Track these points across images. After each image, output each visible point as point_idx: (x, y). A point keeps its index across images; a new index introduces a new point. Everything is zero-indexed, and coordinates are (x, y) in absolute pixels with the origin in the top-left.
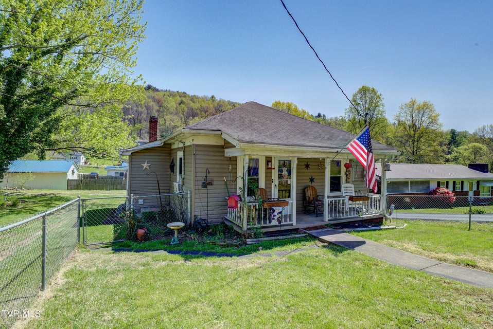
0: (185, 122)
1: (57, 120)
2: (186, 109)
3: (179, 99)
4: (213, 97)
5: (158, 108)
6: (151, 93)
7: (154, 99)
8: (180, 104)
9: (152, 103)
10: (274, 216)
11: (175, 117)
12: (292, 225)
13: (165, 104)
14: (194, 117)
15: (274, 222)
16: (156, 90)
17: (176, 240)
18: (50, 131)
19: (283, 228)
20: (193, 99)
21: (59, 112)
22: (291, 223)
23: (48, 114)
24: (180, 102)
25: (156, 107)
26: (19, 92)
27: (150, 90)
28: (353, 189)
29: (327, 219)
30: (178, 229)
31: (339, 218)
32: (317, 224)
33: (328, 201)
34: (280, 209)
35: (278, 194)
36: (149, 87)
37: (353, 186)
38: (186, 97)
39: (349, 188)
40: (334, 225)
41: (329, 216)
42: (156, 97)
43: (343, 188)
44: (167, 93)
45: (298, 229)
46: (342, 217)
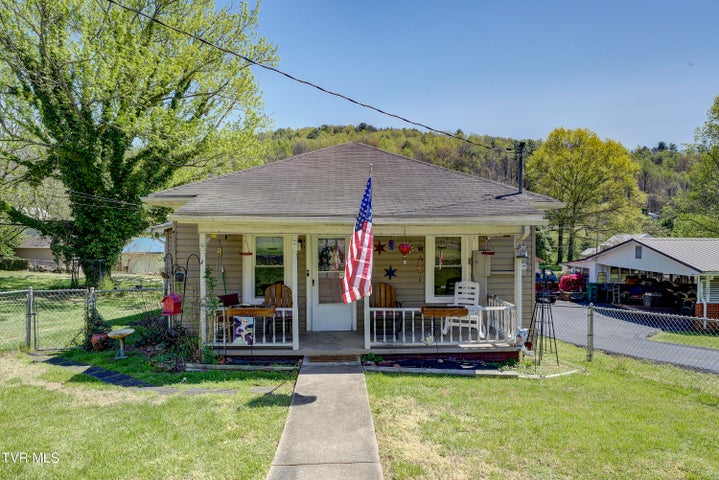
3: (403, 139)
4: (459, 132)
6: (365, 135)
8: (403, 148)
10: (240, 331)
12: (291, 348)
15: (240, 342)
16: (372, 129)
17: (122, 353)
19: (256, 353)
20: (426, 138)
22: (290, 344)
24: (402, 144)
26: (127, 155)
27: (364, 131)
28: (477, 291)
29: (368, 344)
30: (123, 339)
31: (399, 344)
32: (343, 352)
33: (372, 313)
34: (250, 321)
35: (320, 296)
36: (362, 127)
37: (477, 286)
38: (415, 136)
39: (467, 290)
40: (385, 357)
41: (372, 339)
42: (370, 140)
43: (457, 290)
44: (388, 133)
45: (302, 357)
46: (405, 344)
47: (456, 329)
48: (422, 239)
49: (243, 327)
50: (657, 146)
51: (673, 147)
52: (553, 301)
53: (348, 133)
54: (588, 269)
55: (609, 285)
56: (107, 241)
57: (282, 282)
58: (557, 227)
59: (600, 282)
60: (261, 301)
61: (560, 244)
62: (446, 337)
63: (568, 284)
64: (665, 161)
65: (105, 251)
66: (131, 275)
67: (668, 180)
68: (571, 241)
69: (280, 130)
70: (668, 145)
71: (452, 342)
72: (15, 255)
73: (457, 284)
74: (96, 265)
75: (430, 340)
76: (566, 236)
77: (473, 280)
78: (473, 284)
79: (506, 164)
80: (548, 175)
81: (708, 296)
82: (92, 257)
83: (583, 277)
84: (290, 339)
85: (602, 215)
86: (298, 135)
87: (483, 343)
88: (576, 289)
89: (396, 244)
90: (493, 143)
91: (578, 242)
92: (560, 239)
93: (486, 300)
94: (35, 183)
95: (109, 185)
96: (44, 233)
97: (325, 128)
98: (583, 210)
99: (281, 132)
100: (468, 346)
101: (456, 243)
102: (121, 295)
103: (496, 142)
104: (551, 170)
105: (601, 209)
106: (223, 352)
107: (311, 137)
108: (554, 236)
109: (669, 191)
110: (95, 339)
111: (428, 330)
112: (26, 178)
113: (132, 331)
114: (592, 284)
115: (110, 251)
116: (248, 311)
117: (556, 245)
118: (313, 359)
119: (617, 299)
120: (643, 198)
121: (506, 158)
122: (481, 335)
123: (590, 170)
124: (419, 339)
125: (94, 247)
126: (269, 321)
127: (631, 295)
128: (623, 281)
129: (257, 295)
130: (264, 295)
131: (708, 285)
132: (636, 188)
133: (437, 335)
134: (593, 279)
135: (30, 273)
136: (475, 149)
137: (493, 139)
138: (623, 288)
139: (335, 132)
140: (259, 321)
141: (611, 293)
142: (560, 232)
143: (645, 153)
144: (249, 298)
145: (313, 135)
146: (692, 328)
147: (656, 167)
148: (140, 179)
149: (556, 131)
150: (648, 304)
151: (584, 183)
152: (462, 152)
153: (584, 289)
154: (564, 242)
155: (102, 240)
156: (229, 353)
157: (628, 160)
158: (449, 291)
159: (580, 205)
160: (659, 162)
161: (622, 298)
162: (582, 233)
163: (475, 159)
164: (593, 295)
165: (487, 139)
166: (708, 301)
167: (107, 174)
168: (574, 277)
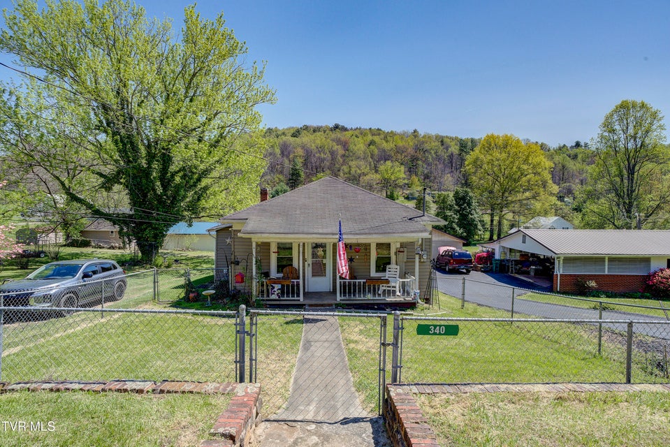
0: (375, 167)
1: (206, 188)
2: (376, 151)
3: (370, 138)
4: (415, 131)
5: (344, 152)
6: (338, 134)
7: (338, 141)
8: (369, 145)
9: (336, 147)
10: (274, 291)
11: (362, 163)
12: (299, 300)
13: (351, 147)
14: (386, 160)
15: (274, 297)
16: (345, 129)
17: (209, 303)
18: (199, 199)
20: (388, 136)
21: (204, 182)
22: (298, 298)
23: (195, 185)
24: (369, 142)
25: (341, 151)
26: (173, 168)
27: (338, 130)
28: (398, 270)
29: (339, 298)
30: (210, 296)
31: (354, 298)
32: (326, 302)
33: (340, 282)
34: (279, 286)
35: (313, 273)
36: (336, 127)
37: (398, 267)
38: (379, 134)
39: (393, 269)
40: (347, 305)
41: (341, 296)
42: (343, 139)
43: (387, 270)
44: (357, 132)
45: (305, 305)
46: (358, 298)
47: (385, 290)
48: (369, 245)
49: (275, 289)
50: (574, 144)
51: (586, 145)
52: (468, 272)
53: (324, 132)
54: (494, 249)
55: (507, 260)
56: (156, 229)
57: (292, 265)
58: (489, 211)
59: (502, 258)
60: (281, 275)
61: (492, 224)
62: (379, 295)
63: (480, 259)
64: (580, 156)
65: (156, 236)
66: (166, 251)
67: (581, 172)
68: (500, 223)
69: (269, 129)
70: (582, 144)
71: (382, 298)
72: (81, 236)
73: (388, 266)
74: (151, 245)
75: (369, 296)
76: (496, 218)
77: (397, 264)
78: (396, 267)
79: (452, 159)
80: (482, 170)
81: (561, 270)
82: (147, 241)
83: (491, 255)
84: (298, 296)
85: (525, 202)
86: (284, 134)
87: (399, 298)
88: (486, 263)
89: (353, 248)
90: (442, 141)
91: (506, 223)
92: (492, 221)
93: (403, 275)
94: (109, 189)
95: (160, 190)
96: (114, 224)
97: (306, 128)
98: (510, 199)
99: (270, 130)
100: (390, 299)
101: (388, 246)
102: (168, 266)
103: (445, 140)
104: (485, 166)
105: (524, 197)
106: (265, 302)
107: (294, 135)
108: (487, 218)
109: (582, 181)
110: (192, 295)
111: (369, 291)
112: (103, 186)
113: (214, 292)
114: (496, 260)
115: (159, 236)
116: (276, 281)
117: (488, 226)
118: (310, 305)
119: (512, 270)
120: (555, 189)
121: (452, 154)
122: (398, 293)
123: (514, 167)
124: (360, 296)
125: (148, 233)
126: (288, 286)
127: (521, 268)
128: (518, 258)
129: (278, 272)
130: (282, 272)
131: (561, 262)
132: (550, 182)
133: (374, 294)
134: (497, 257)
135: (94, 250)
136: (427, 146)
137: (442, 137)
138: (517, 262)
139: (314, 131)
140: (283, 286)
141: (508, 267)
142: (492, 215)
143: (564, 150)
144: (274, 274)
145: (296, 134)
146: (551, 289)
147: (572, 162)
148: (182, 187)
149: (488, 136)
150: (532, 274)
151: (509, 177)
152: (417, 148)
153: (491, 264)
154: (495, 223)
155: (153, 228)
156: (268, 303)
157: (544, 160)
158: (384, 270)
159: (506, 194)
160: (575, 157)
161: (516, 269)
162: (510, 216)
163: (427, 154)
164: (496, 267)
165: (437, 137)
166: (561, 273)
167: (158, 183)
168: (485, 254)
